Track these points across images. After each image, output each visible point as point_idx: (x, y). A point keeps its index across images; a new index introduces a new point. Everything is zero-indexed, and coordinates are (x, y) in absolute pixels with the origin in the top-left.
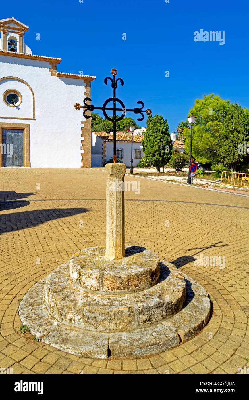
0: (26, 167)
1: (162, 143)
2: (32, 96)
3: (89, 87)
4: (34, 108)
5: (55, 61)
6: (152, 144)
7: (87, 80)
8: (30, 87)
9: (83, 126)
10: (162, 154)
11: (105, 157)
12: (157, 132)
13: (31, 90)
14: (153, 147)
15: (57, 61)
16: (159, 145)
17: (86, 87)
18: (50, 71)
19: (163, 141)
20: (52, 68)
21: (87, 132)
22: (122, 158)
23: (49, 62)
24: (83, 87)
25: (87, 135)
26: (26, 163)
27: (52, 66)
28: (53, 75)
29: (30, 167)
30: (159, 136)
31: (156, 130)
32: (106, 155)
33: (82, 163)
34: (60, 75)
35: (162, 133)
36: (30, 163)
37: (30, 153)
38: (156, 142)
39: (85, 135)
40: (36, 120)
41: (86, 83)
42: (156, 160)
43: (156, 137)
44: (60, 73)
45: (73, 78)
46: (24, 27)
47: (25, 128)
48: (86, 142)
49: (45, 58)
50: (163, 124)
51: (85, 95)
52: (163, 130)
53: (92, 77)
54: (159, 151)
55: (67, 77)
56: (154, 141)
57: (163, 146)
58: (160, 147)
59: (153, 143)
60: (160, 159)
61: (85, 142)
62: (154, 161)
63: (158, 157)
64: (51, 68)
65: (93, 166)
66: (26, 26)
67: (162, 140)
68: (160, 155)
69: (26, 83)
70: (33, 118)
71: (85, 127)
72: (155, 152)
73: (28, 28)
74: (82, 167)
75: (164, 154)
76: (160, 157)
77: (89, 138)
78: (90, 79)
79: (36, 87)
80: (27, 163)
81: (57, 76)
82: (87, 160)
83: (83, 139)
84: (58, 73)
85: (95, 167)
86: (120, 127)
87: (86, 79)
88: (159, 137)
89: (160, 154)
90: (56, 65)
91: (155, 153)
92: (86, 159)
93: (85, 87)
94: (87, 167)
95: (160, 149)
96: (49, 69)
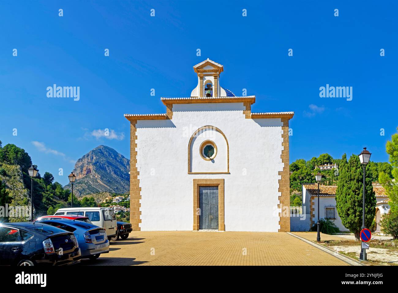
0: (221, 230)
1: (358, 196)
2: (227, 145)
3: (286, 127)
4: (228, 160)
5: (249, 100)
6: (344, 199)
7: (284, 118)
8: (224, 136)
9: (280, 177)
10: (358, 213)
11: (313, 218)
12: (351, 180)
13: (226, 139)
14: (346, 202)
15: (250, 100)
16: (353, 199)
17: (284, 127)
18: (244, 113)
19: (359, 193)
20: (247, 109)
21: (284, 186)
22: (335, 219)
23: (243, 103)
24: (280, 128)
25: (284, 188)
26: (221, 225)
27: (246, 107)
28: (247, 117)
29: (225, 230)
30: (353, 186)
31: (350, 178)
32: (314, 215)
33: (280, 225)
34: (254, 117)
35: (358, 181)
36: (224, 225)
37: (224, 214)
38: (349, 195)
39: (283, 189)
40: (230, 173)
41: (283, 122)
42: (351, 222)
43: (349, 188)
44: (254, 114)
45: (268, 118)
46: (219, 67)
47: (219, 184)
48: (284, 198)
49: (238, 98)
50: (360, 168)
51: (282, 137)
52: (358, 177)
53: (290, 113)
54: (353, 208)
55: (262, 118)
56: (346, 194)
57: (358, 201)
58: (354, 202)
59: (346, 197)
60: (356, 221)
61: (282, 198)
62: (349, 223)
63: (353, 218)
64: (245, 110)
65: (292, 230)
66: (220, 66)
67: (357, 192)
68: (355, 215)
69: (221, 131)
70: (227, 171)
71: (283, 179)
72: (348, 210)
73: (222, 67)
74: (279, 231)
75: (361, 212)
76: (355, 217)
77: (287, 193)
78: (288, 116)
79: (230, 135)
80: (221, 227)
81: (252, 118)
82: (285, 222)
83: (280, 194)
84: (252, 114)
85: (302, 231)
86: (373, 177)
87: (283, 116)
88: (353, 188)
89: (355, 212)
90: (250, 105)
91: (349, 212)
92: (285, 220)
93: (282, 127)
94: (286, 230)
95: (354, 205)
96: (243, 111)
